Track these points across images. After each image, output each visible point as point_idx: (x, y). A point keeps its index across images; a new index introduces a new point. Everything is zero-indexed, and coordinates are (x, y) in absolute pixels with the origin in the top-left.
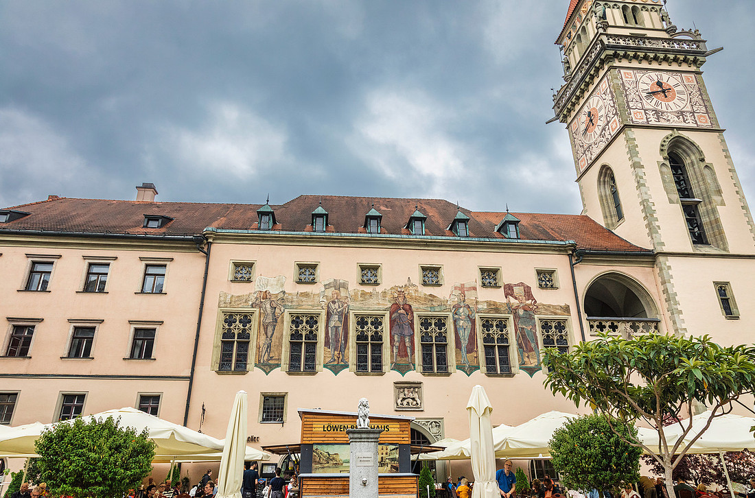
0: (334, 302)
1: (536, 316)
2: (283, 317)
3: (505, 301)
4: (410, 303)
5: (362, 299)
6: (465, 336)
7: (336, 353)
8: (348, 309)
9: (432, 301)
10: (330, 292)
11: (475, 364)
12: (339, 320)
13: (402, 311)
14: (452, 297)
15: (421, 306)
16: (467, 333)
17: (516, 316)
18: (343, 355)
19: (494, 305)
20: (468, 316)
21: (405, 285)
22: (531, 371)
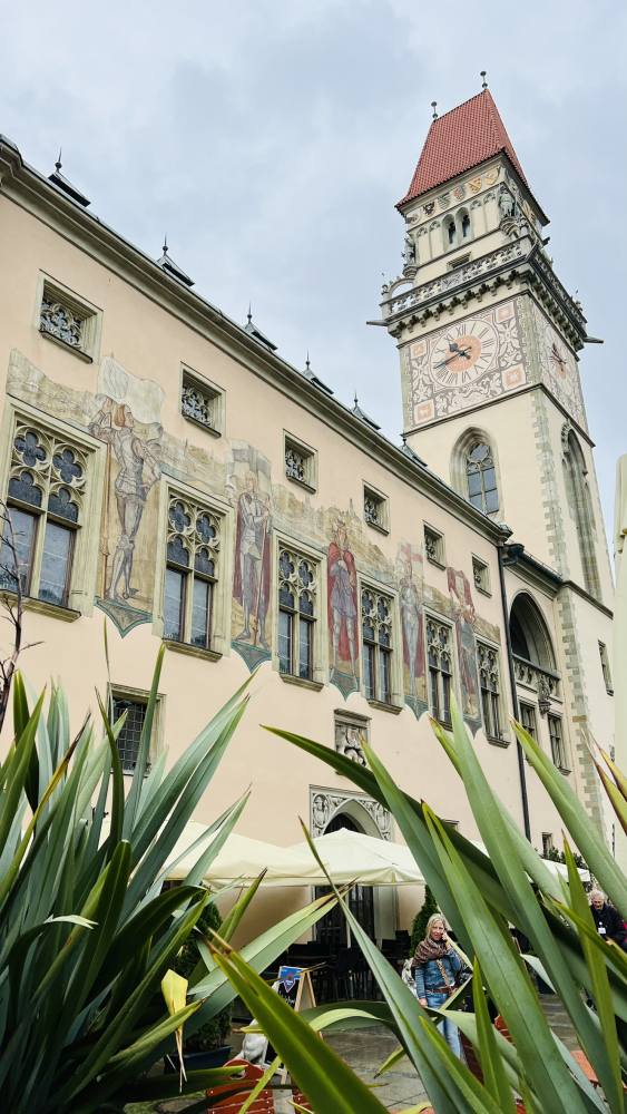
0: (249, 498)
1: (475, 634)
2: (157, 493)
3: (448, 595)
5: (290, 511)
6: (412, 641)
7: (252, 618)
8: (271, 525)
9: (378, 559)
11: (424, 699)
12: (257, 544)
13: (342, 563)
15: (365, 564)
16: (415, 637)
17: (459, 627)
18: (263, 629)
19: (439, 598)
20: (416, 607)
21: (347, 513)
22: (474, 727)
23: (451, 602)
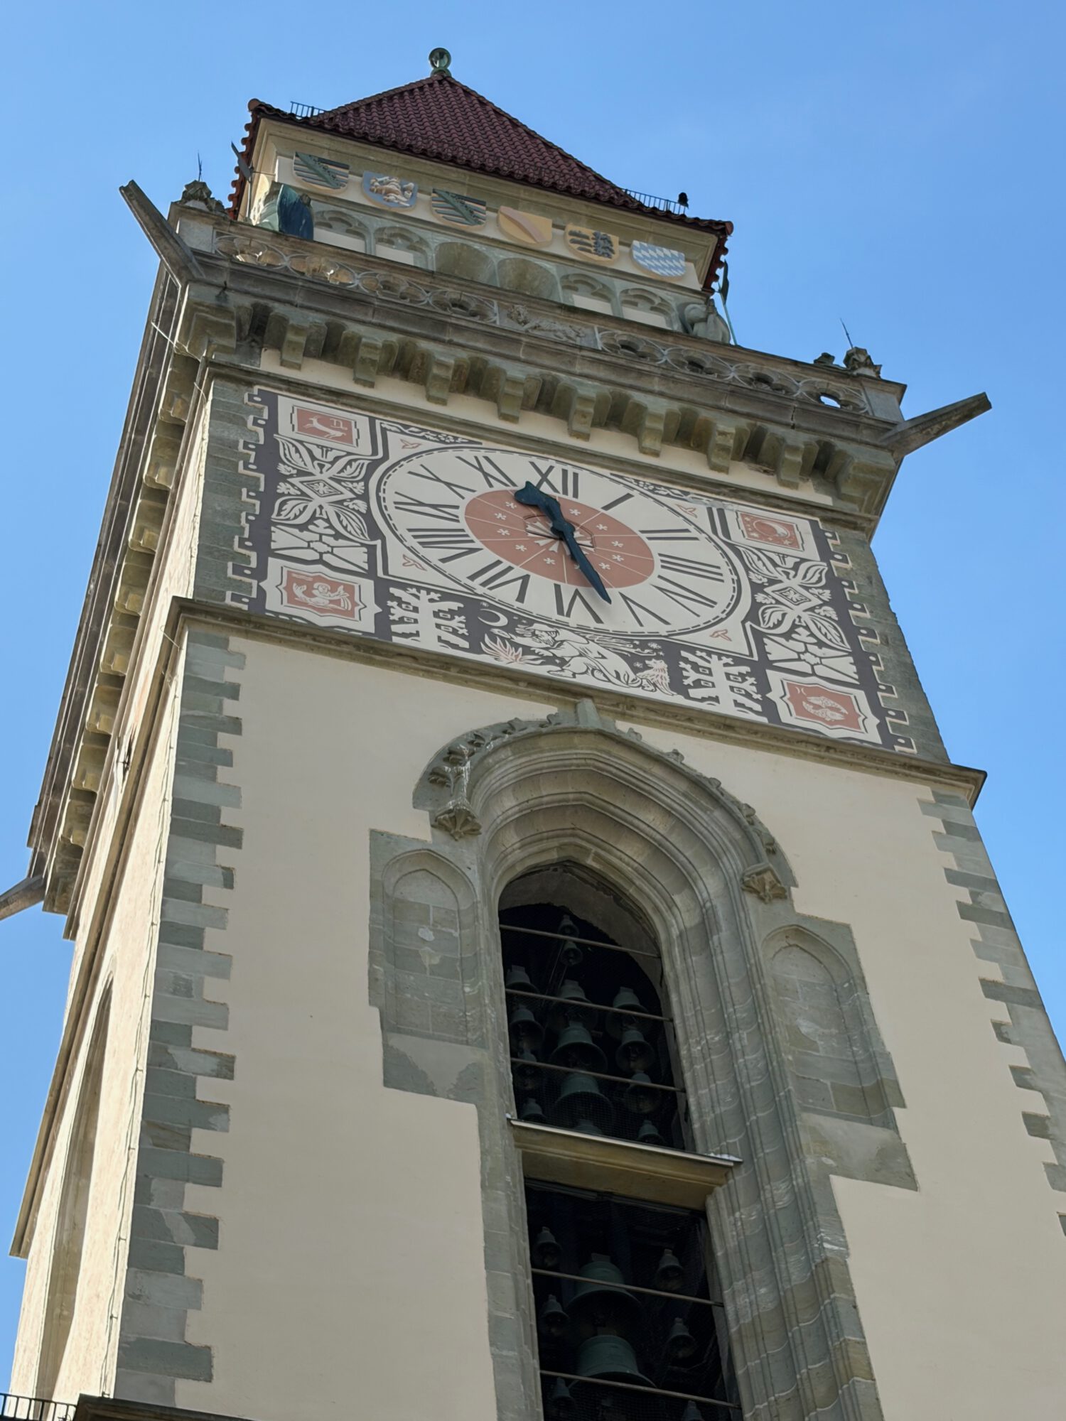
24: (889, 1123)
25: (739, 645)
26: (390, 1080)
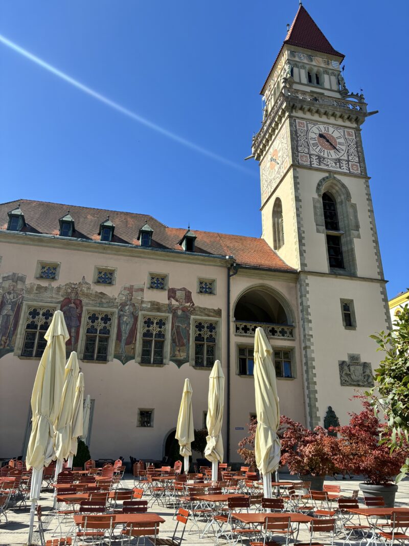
0: (9, 293)
1: (192, 317)
3: (167, 302)
4: (81, 299)
5: (37, 292)
6: (126, 329)
7: (4, 338)
8: (22, 300)
9: (102, 298)
10: (6, 284)
11: (131, 354)
12: (12, 309)
13: (73, 305)
14: (121, 296)
15: (91, 302)
16: (129, 327)
17: (175, 315)
18: (10, 341)
19: (157, 305)
20: (133, 313)
21: (80, 283)
22: (179, 363)
23: (170, 305)
24: (358, 230)
25: (346, 158)
26: (317, 232)
